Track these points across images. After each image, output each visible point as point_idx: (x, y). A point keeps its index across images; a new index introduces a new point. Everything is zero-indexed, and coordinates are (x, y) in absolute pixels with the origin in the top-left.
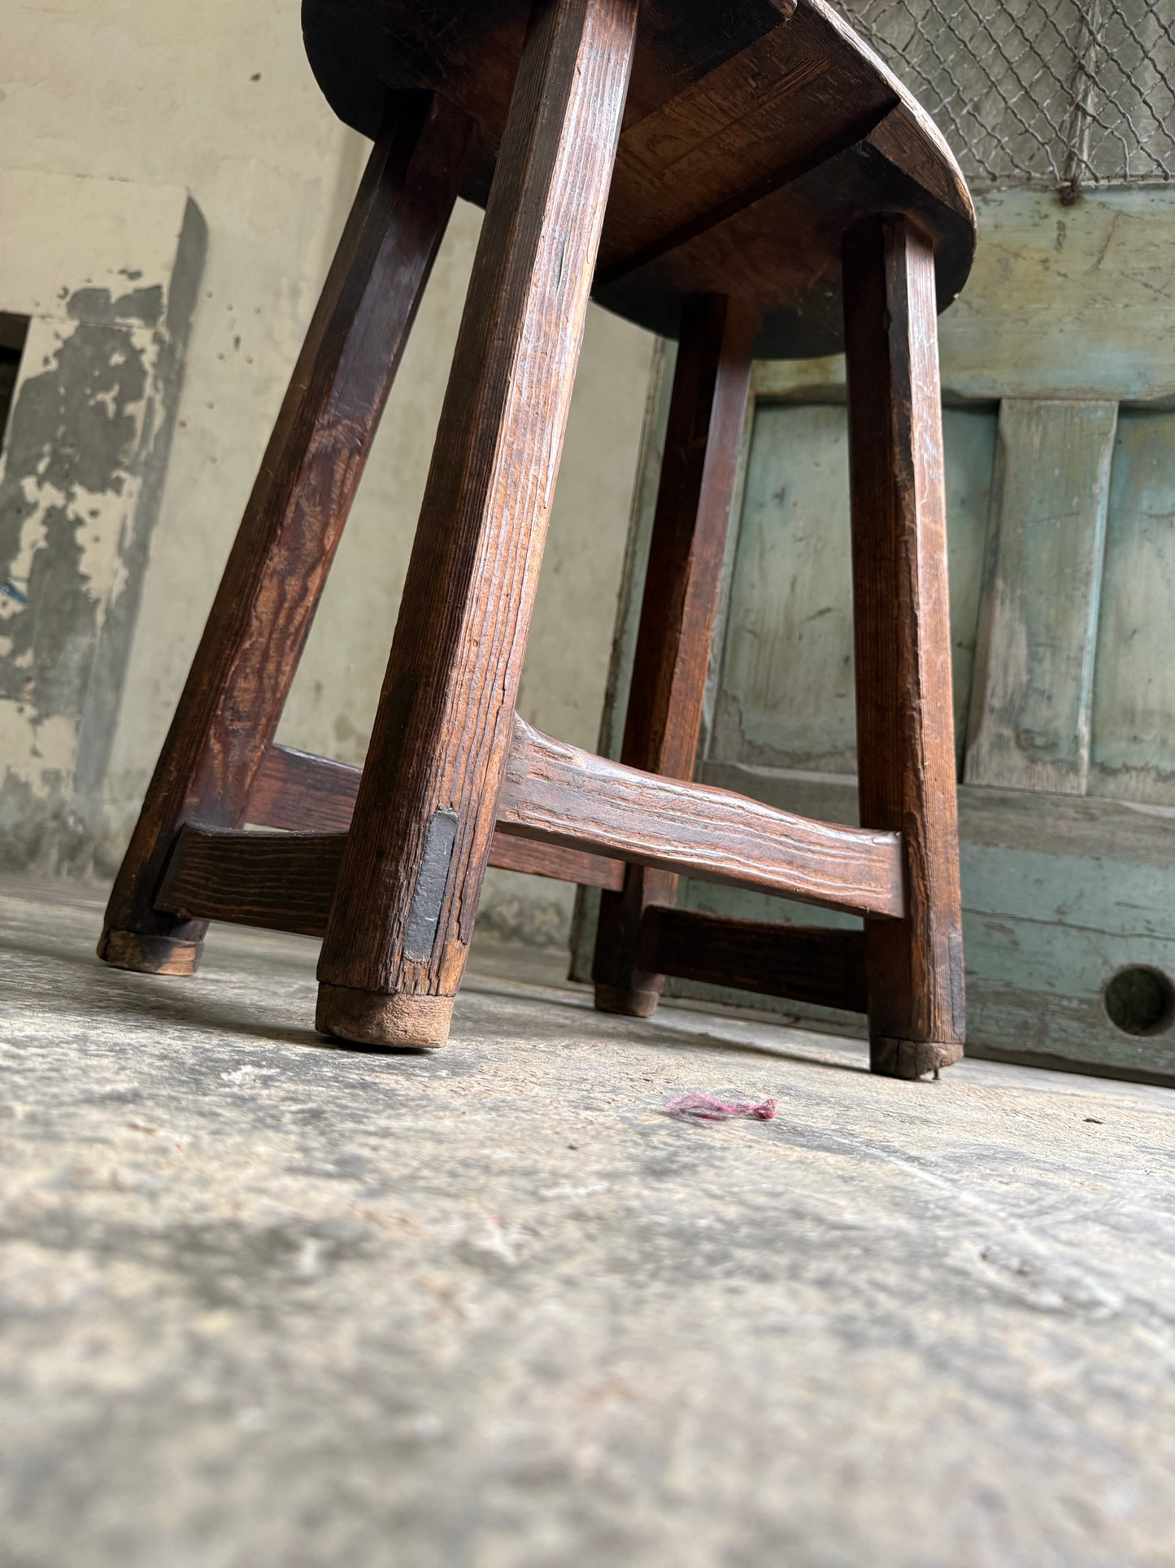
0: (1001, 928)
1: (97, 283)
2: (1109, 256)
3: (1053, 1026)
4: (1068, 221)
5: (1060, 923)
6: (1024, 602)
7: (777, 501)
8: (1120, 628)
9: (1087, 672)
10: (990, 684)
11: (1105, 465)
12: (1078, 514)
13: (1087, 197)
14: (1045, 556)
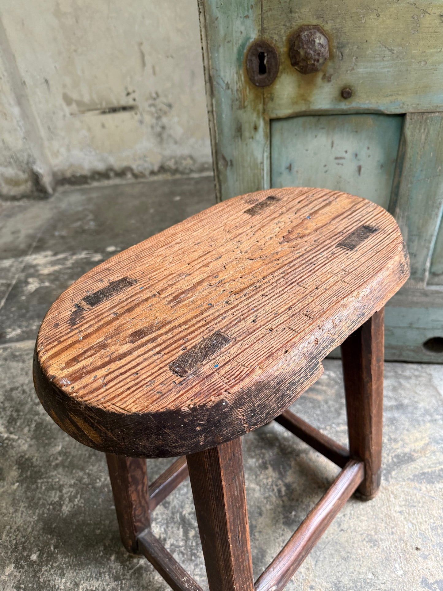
3: (404, 353)
5: (410, 327)
6: (408, 218)
7: (288, 170)
9: (432, 245)
14: (420, 197)
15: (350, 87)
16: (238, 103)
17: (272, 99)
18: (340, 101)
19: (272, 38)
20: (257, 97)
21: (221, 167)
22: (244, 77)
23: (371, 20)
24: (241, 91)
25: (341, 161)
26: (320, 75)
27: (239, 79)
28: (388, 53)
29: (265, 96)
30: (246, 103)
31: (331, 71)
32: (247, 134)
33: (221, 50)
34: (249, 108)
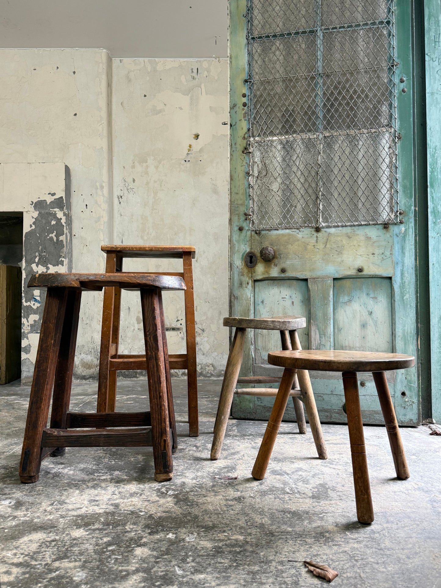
0: (320, 396)
1: (42, 199)
2: (328, 244)
3: (333, 416)
4: (319, 236)
5: (332, 394)
6: (317, 325)
7: (262, 303)
8: (338, 328)
9: (332, 340)
10: (312, 343)
11: (331, 293)
12: (327, 304)
13: (322, 230)
14: (321, 315)
15: (285, 268)
16: (241, 273)
17: (255, 272)
18: (281, 273)
19: (255, 251)
20: (249, 271)
21: (232, 300)
22: (244, 264)
23: (290, 246)
24: (242, 269)
25: (285, 299)
26: (273, 264)
27: (242, 264)
28: (297, 257)
29: (252, 271)
30: (244, 274)
31: (277, 263)
32: (244, 286)
33: (236, 254)
34: (245, 276)
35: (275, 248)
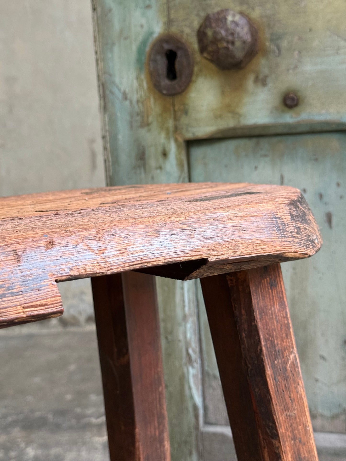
15: (295, 92)
16: (139, 118)
17: (186, 112)
18: (283, 111)
19: (182, 32)
20: (165, 110)
22: (148, 83)
24: (143, 103)
26: (251, 77)
27: (141, 85)
29: (176, 108)
30: (150, 119)
31: (266, 71)
32: (152, 162)
33: (116, 49)
34: (155, 126)
35: (256, 14)
